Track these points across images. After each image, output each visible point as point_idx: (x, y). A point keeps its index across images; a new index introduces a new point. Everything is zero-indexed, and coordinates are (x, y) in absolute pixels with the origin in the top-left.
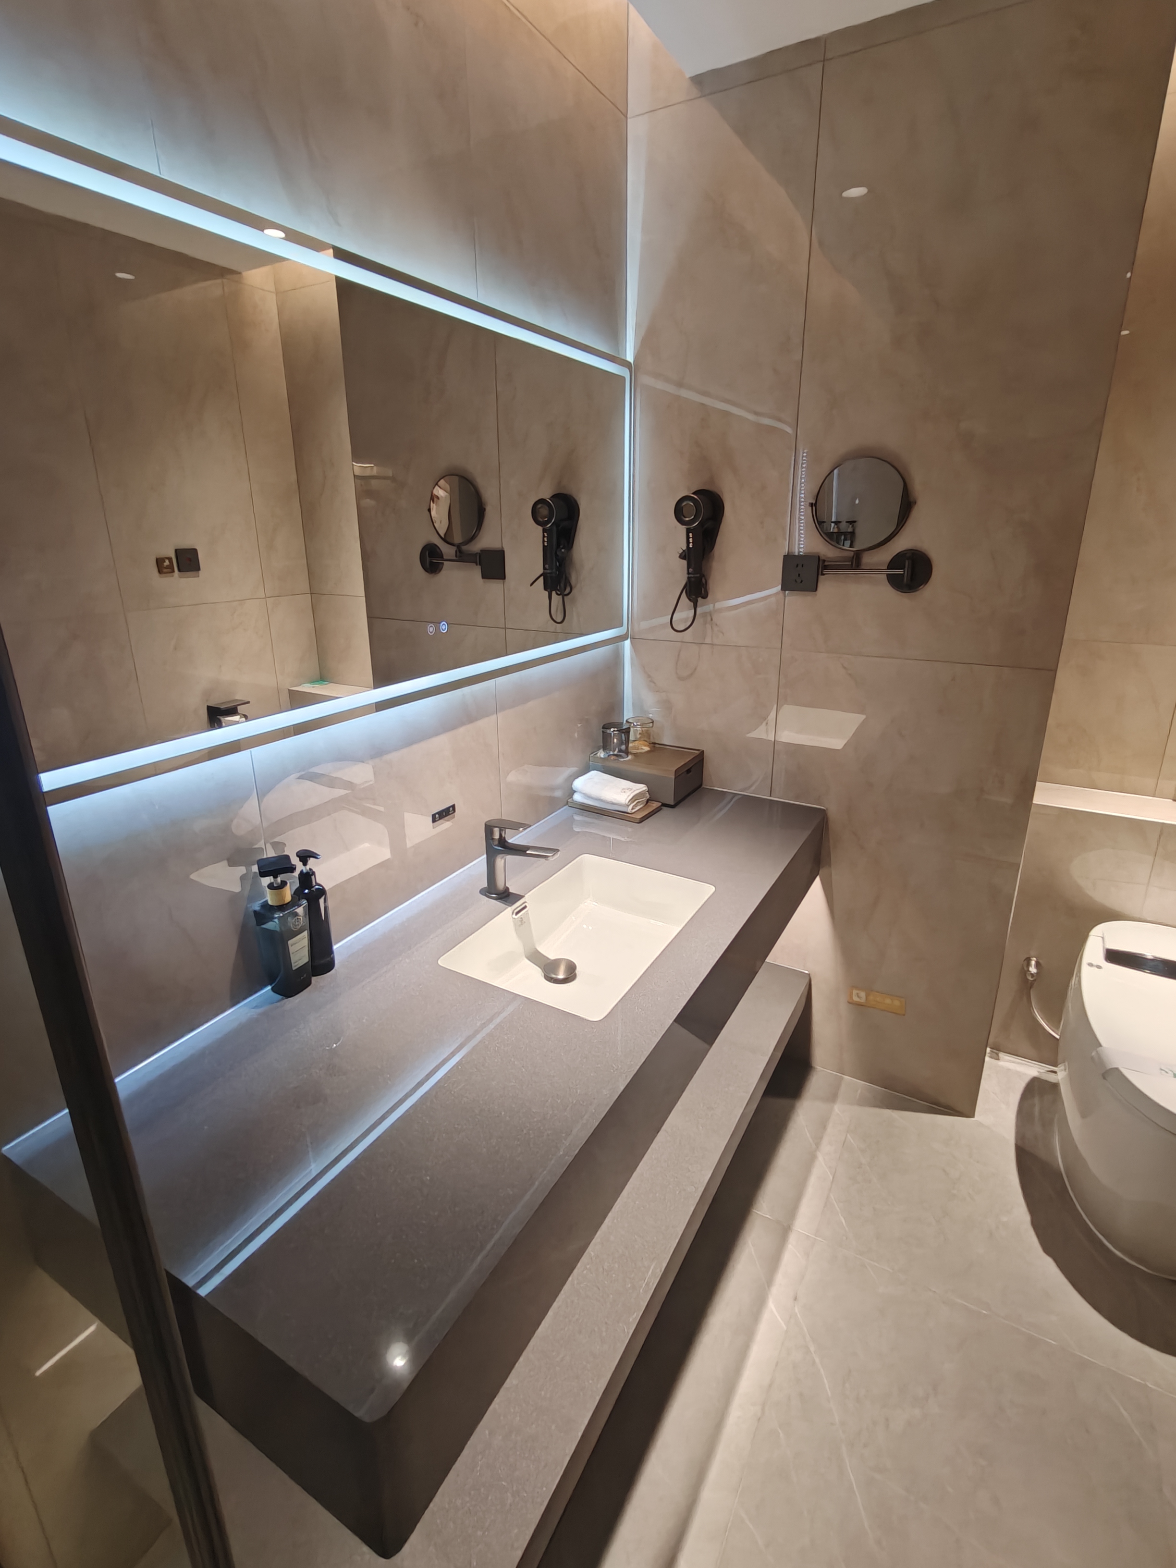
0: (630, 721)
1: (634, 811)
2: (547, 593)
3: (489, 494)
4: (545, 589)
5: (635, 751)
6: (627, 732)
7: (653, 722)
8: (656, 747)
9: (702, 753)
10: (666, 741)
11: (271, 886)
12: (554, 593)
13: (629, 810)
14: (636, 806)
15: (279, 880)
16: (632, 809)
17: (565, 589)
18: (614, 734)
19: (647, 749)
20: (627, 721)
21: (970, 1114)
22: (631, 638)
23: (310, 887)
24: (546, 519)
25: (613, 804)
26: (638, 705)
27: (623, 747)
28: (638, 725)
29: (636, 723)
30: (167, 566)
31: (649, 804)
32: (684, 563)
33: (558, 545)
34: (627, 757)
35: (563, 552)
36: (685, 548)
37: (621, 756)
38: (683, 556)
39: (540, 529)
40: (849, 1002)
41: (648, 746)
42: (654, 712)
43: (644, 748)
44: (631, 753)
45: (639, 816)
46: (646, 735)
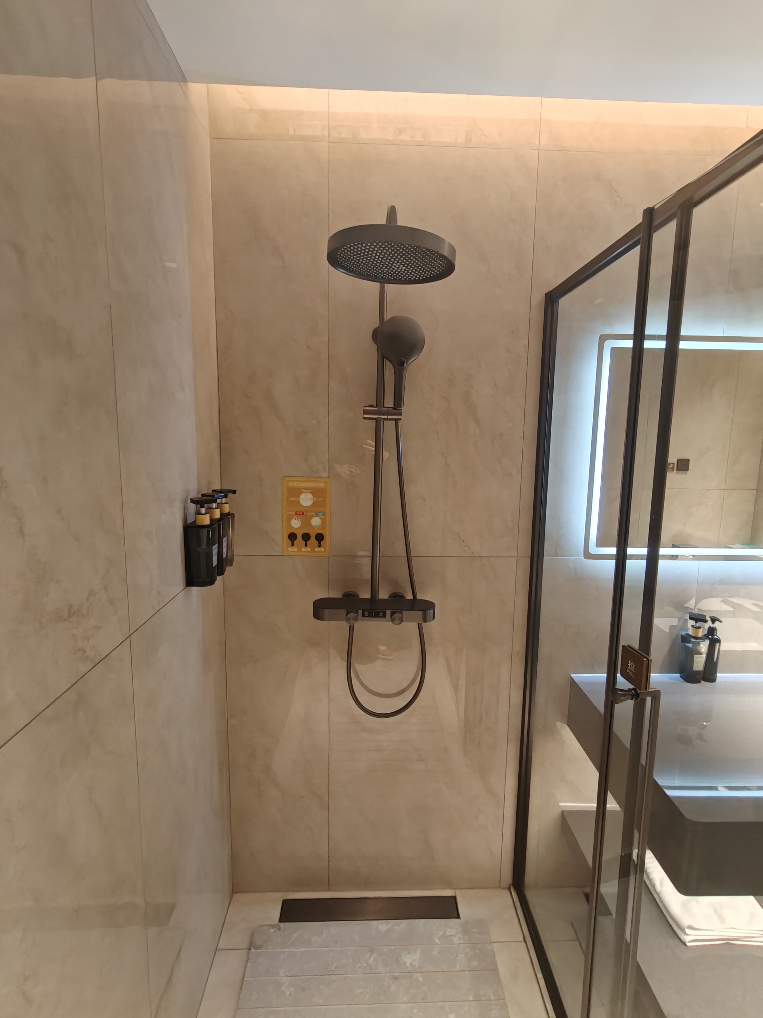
11: (693, 626)
15: (698, 625)
23: (713, 635)
30: (672, 467)
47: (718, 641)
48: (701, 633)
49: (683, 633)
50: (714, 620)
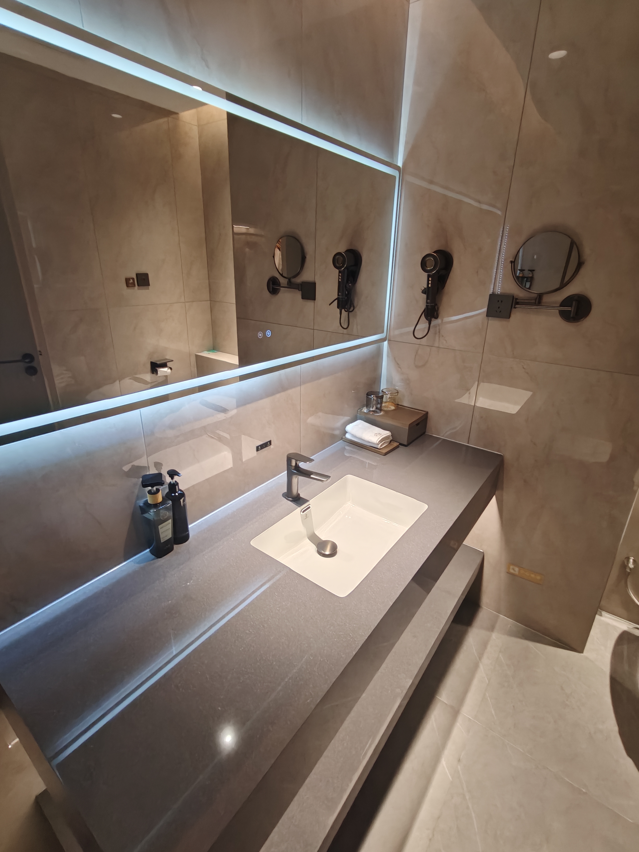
0: (384, 391)
1: (381, 447)
2: (338, 310)
3: (309, 249)
4: (338, 307)
5: (386, 409)
6: (382, 397)
7: (398, 393)
8: (399, 407)
9: (427, 413)
10: (406, 404)
12: (343, 311)
13: (379, 446)
14: (383, 444)
15: (155, 488)
16: (381, 446)
17: (350, 308)
18: (374, 399)
19: (393, 408)
20: (382, 391)
21: (581, 651)
22: (388, 340)
23: (175, 492)
24: (341, 265)
25: (369, 442)
26: (389, 381)
27: (379, 406)
28: (389, 394)
29: (388, 392)
30: (132, 283)
31: (391, 443)
32: (425, 296)
33: (347, 282)
34: (381, 413)
35: (350, 286)
36: (426, 286)
37: (377, 412)
38: (424, 292)
39: (337, 271)
40: (508, 573)
41: (394, 406)
42: (399, 386)
43: (391, 407)
44: (383, 410)
45: (384, 451)
46: (393, 400)
47: (182, 495)
48: (160, 497)
49: (141, 503)
50: (173, 473)
